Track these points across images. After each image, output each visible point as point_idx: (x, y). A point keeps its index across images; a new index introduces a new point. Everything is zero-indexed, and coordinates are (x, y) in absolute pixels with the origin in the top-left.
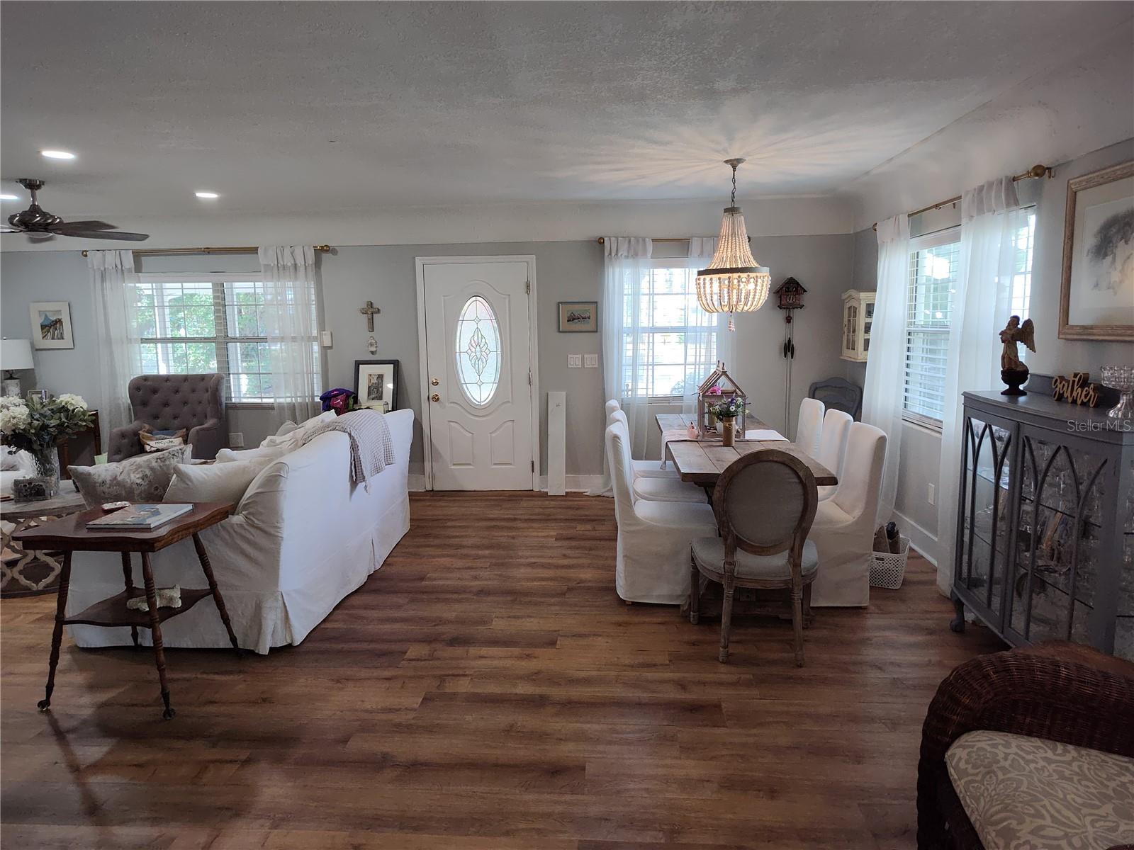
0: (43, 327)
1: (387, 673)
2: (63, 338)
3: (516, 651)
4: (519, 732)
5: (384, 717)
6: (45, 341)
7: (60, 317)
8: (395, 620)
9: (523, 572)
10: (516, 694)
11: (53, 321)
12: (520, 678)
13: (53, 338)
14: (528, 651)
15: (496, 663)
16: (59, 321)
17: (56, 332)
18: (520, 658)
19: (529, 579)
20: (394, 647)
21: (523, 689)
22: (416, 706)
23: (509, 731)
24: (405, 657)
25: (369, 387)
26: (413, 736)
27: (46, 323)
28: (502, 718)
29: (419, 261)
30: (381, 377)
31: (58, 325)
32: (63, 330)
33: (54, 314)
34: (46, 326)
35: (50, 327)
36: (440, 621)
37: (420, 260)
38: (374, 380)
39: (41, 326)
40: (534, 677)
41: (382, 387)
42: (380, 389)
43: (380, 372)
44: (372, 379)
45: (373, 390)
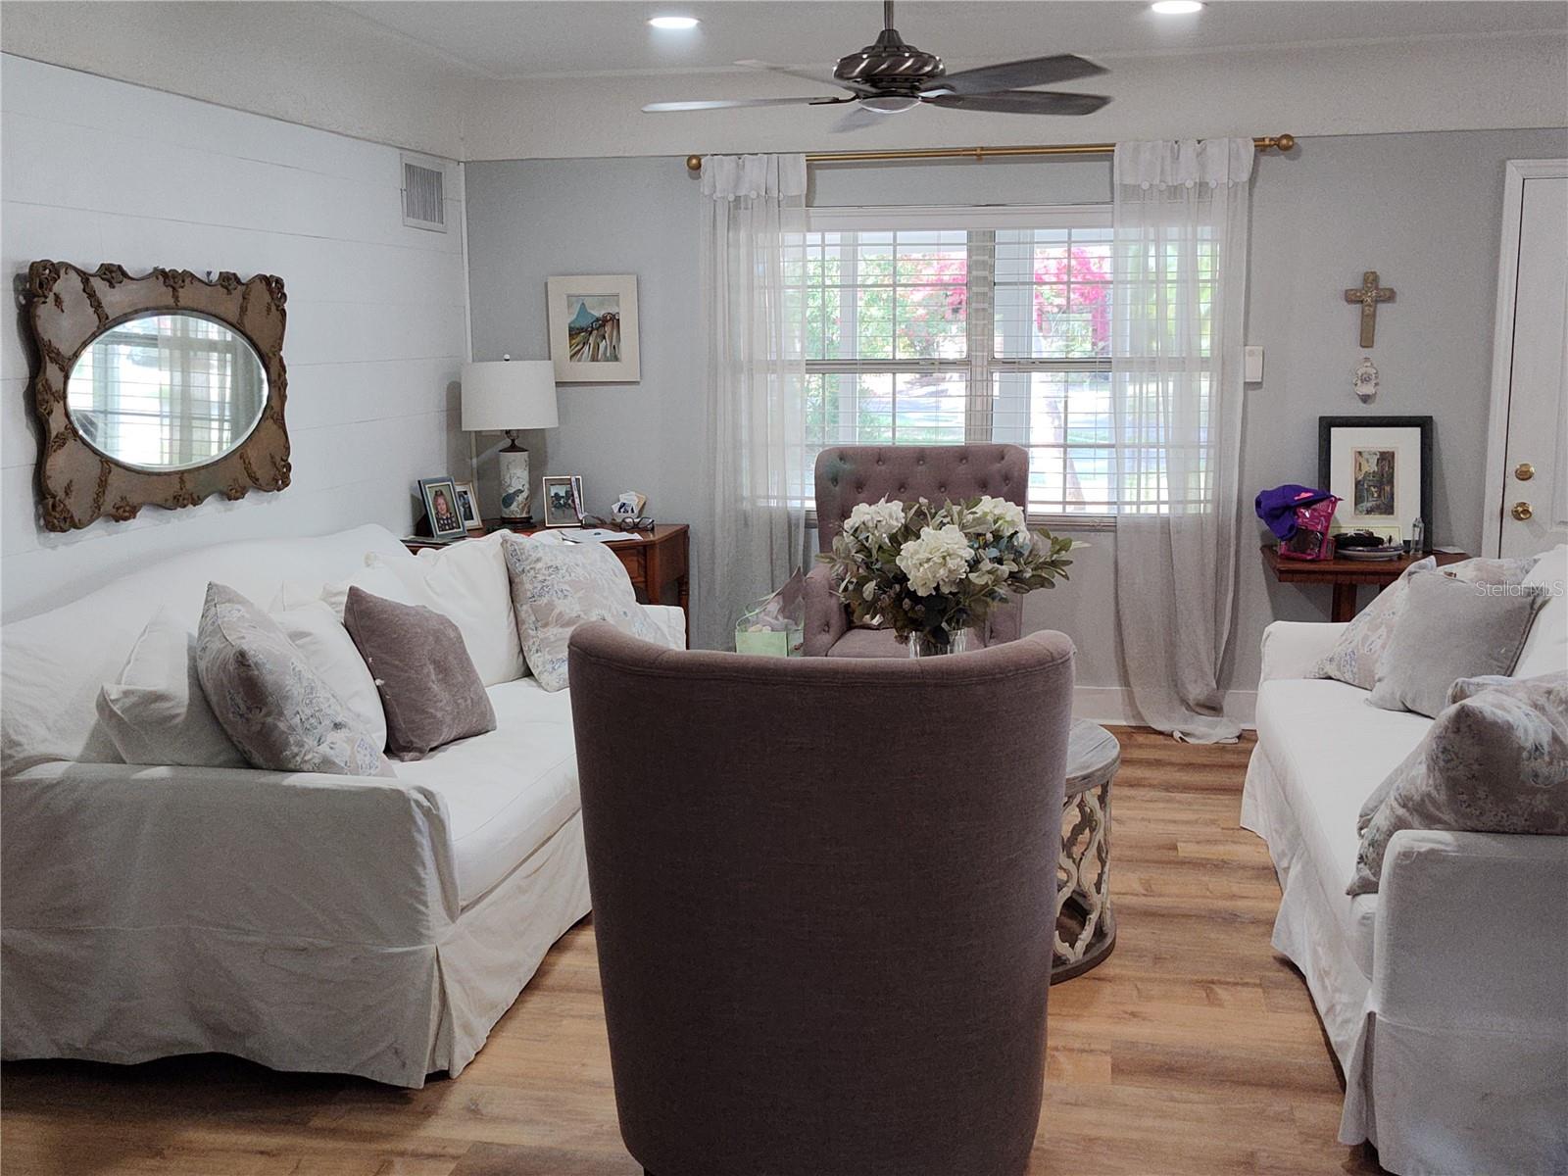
0: (573, 332)
2: (616, 359)
6: (575, 364)
7: (613, 310)
11: (598, 320)
13: (594, 359)
16: (612, 320)
17: (602, 345)
25: (1358, 483)
27: (584, 323)
29: (1514, 172)
30: (1387, 459)
31: (608, 328)
32: (619, 340)
33: (602, 304)
34: (582, 330)
35: (591, 333)
37: (1517, 167)
38: (1371, 466)
39: (571, 329)
41: (1391, 482)
42: (1388, 488)
43: (1385, 447)
44: (1364, 463)
45: (1368, 490)
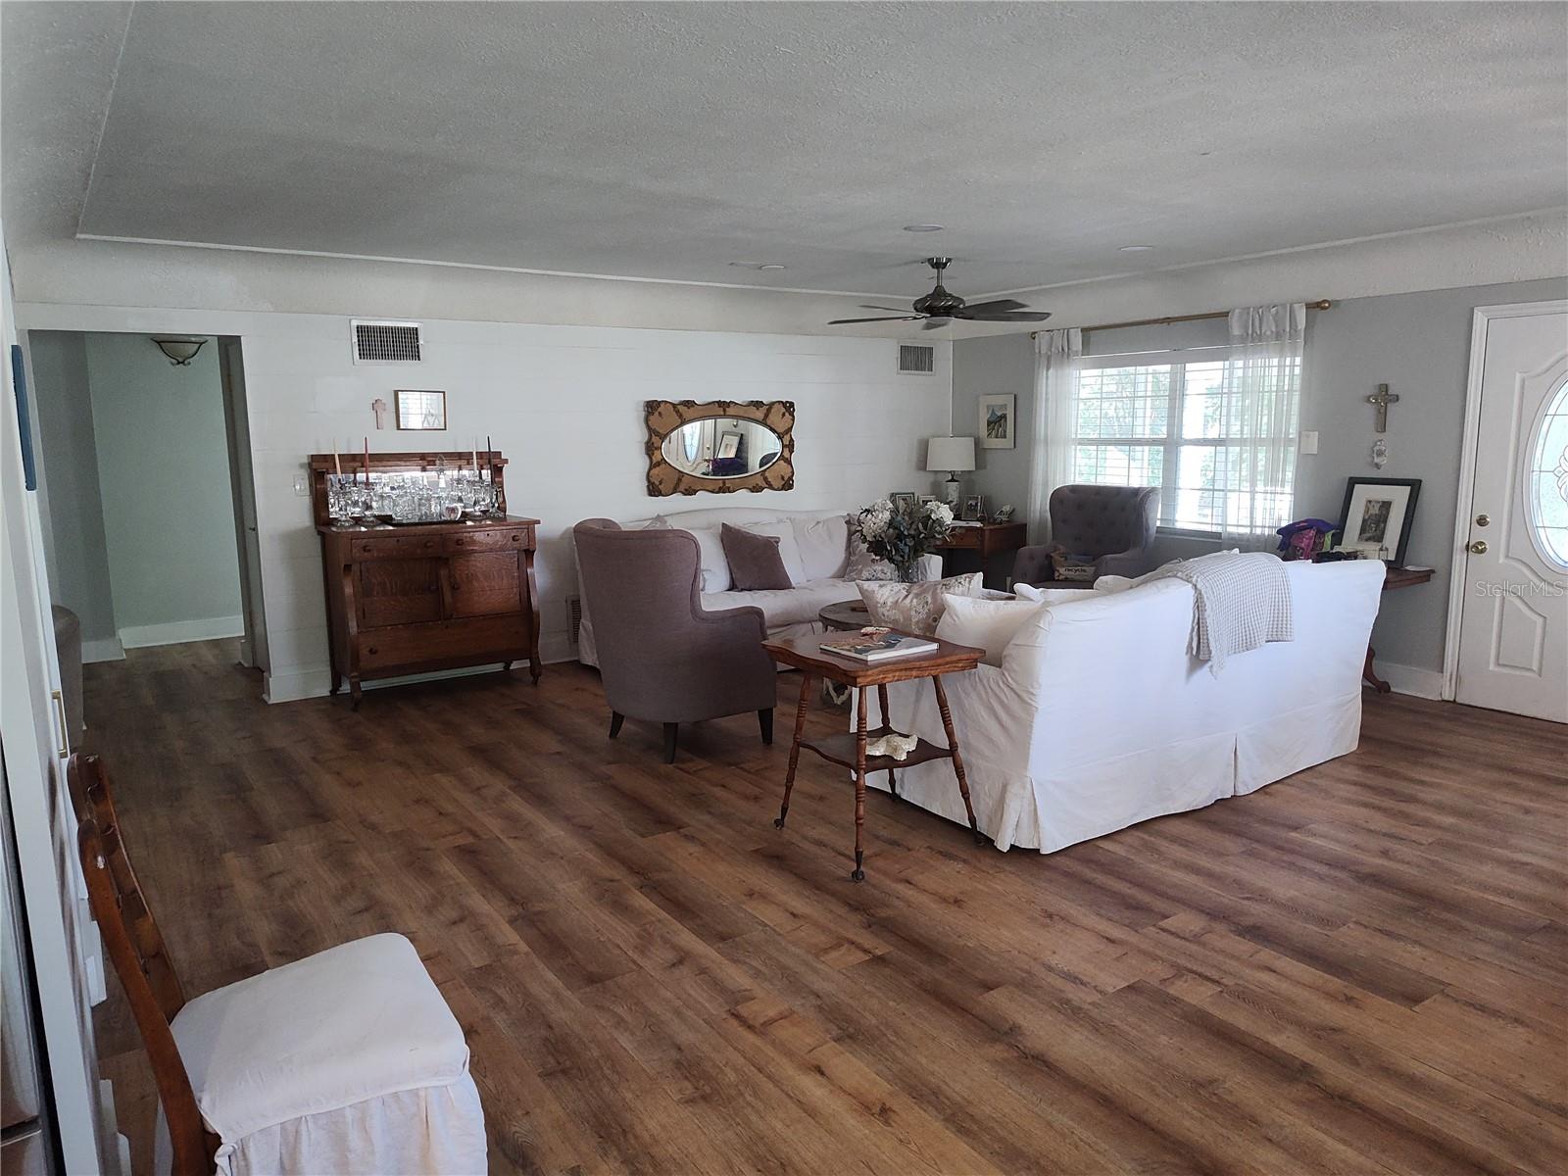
1: (1116, 933)
2: (1005, 437)
3: (1335, 983)
4: (1215, 1094)
5: (1059, 983)
6: (989, 440)
7: (1005, 412)
8: (1196, 870)
9: (1486, 871)
10: (1267, 1043)
11: (998, 417)
12: (1300, 1024)
13: (997, 437)
14: (1357, 992)
15: (1284, 987)
16: (1004, 417)
17: (1000, 429)
18: (1330, 996)
19: (1484, 887)
20: (1160, 905)
21: (1289, 1042)
22: (1111, 990)
23: (1201, 1088)
24: (1160, 923)
25: (1364, 521)
26: (1071, 1023)
27: (992, 419)
28: (1209, 1063)
29: (1480, 318)
30: (1386, 506)
31: (1002, 421)
32: (1006, 427)
33: (1000, 409)
34: (992, 422)
35: (996, 424)
36: (1261, 896)
37: (1482, 311)
38: (1375, 510)
39: (988, 422)
40: (1322, 1033)
41: (1385, 522)
42: (1382, 525)
43: (1386, 498)
44: (1371, 508)
45: (1370, 526)
